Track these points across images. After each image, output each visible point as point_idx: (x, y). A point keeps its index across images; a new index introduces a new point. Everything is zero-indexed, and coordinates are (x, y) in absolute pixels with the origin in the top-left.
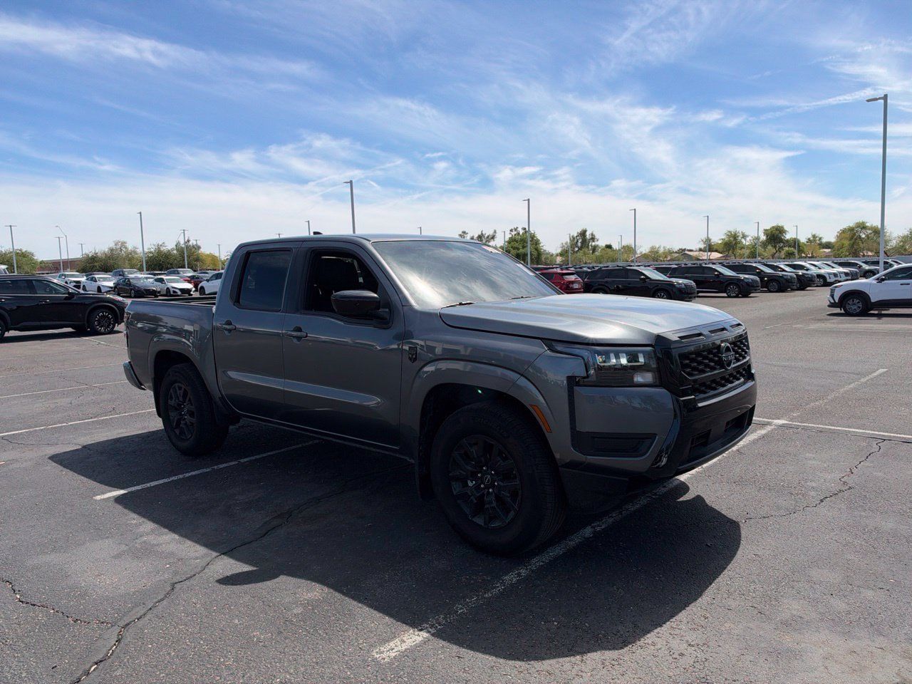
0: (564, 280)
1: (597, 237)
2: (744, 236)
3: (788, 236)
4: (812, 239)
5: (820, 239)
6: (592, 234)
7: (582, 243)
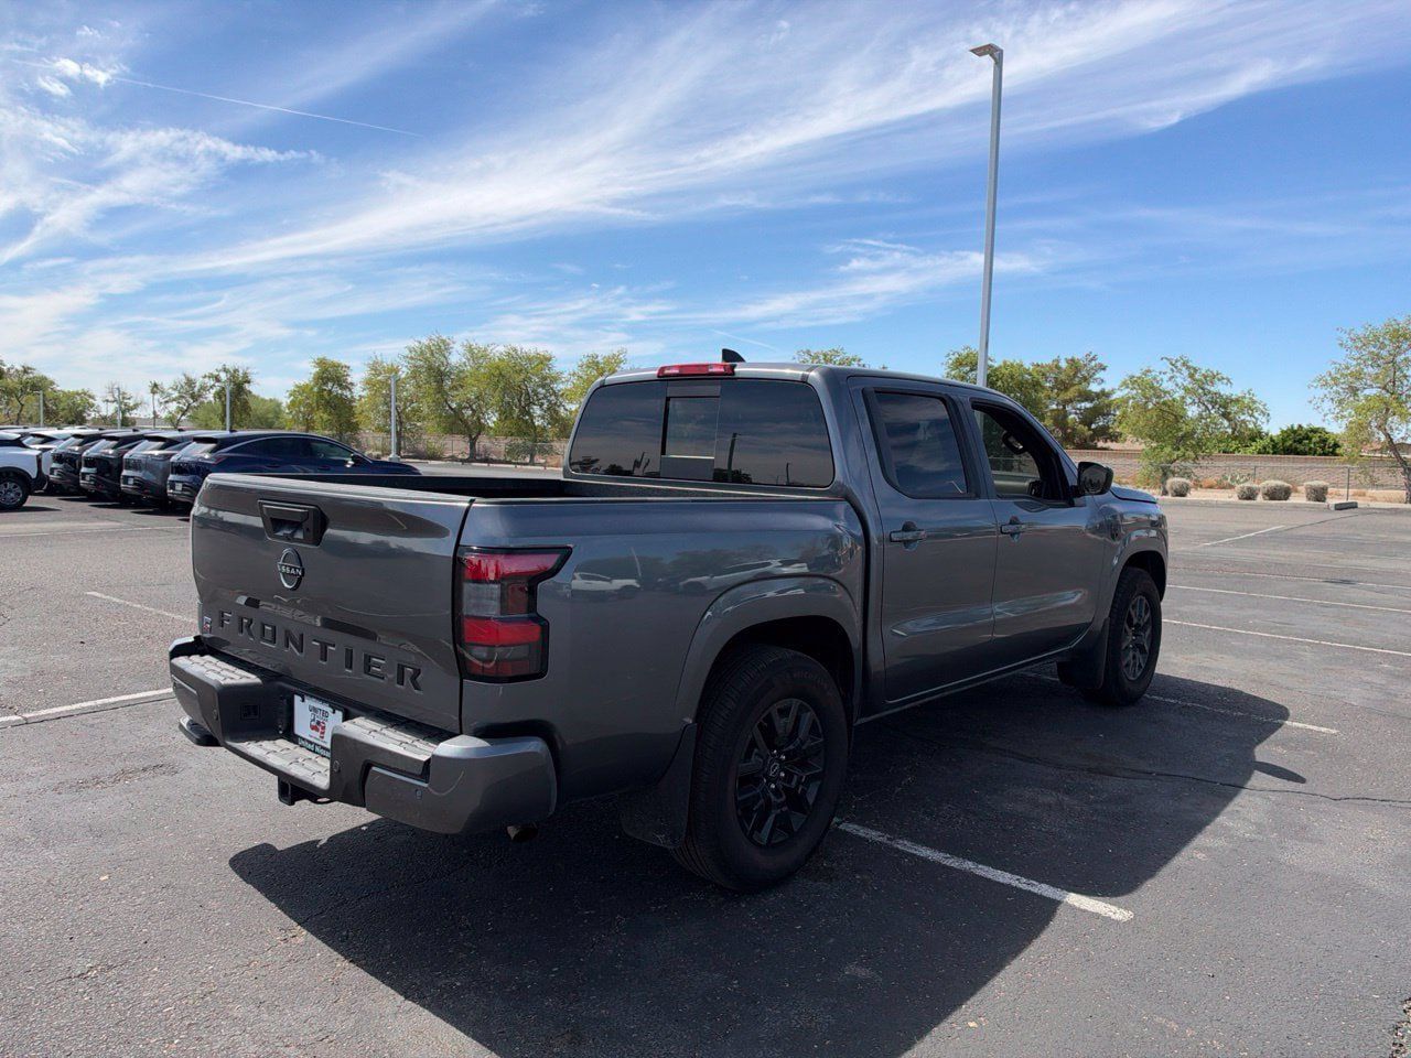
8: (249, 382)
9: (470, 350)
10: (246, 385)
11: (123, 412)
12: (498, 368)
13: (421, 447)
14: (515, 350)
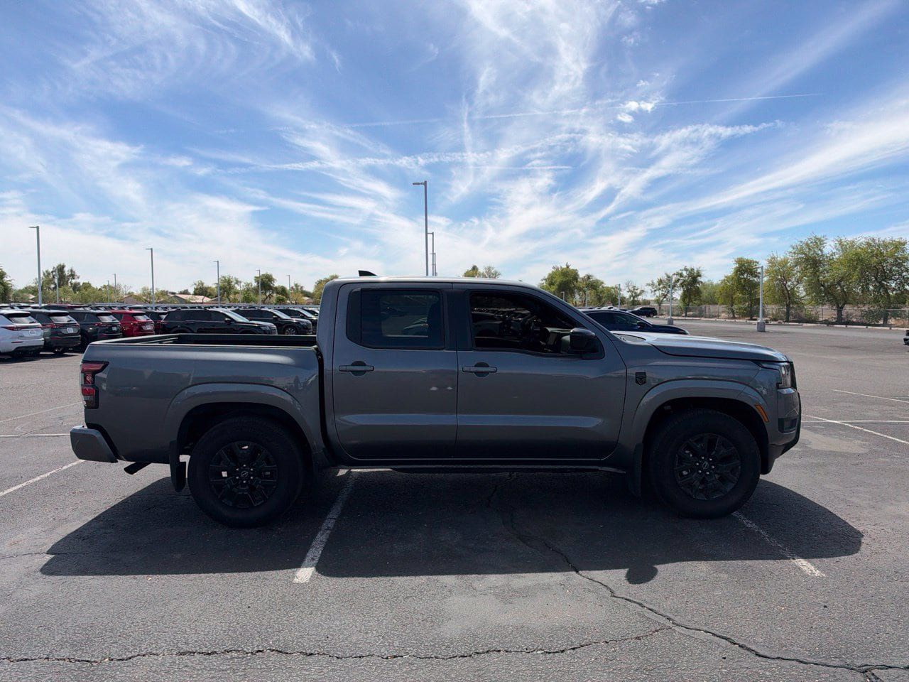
0: (136, 320)
1: (77, 273)
2: (237, 282)
3: (276, 284)
4: (294, 287)
5: (302, 288)
6: (71, 271)
7: (59, 279)
8: (700, 276)
9: (840, 243)
10: (699, 278)
11: (634, 298)
12: (857, 254)
13: (803, 314)
14: (874, 240)
